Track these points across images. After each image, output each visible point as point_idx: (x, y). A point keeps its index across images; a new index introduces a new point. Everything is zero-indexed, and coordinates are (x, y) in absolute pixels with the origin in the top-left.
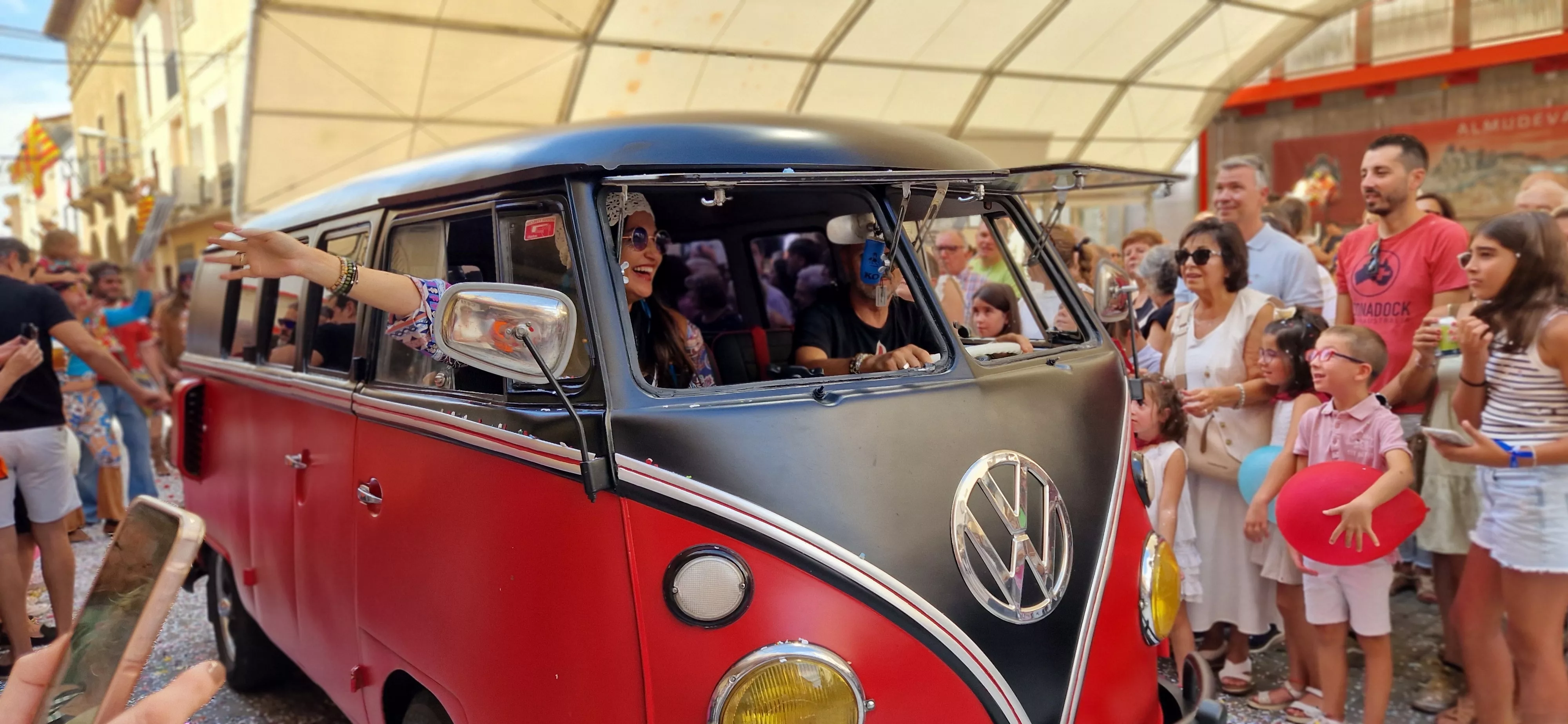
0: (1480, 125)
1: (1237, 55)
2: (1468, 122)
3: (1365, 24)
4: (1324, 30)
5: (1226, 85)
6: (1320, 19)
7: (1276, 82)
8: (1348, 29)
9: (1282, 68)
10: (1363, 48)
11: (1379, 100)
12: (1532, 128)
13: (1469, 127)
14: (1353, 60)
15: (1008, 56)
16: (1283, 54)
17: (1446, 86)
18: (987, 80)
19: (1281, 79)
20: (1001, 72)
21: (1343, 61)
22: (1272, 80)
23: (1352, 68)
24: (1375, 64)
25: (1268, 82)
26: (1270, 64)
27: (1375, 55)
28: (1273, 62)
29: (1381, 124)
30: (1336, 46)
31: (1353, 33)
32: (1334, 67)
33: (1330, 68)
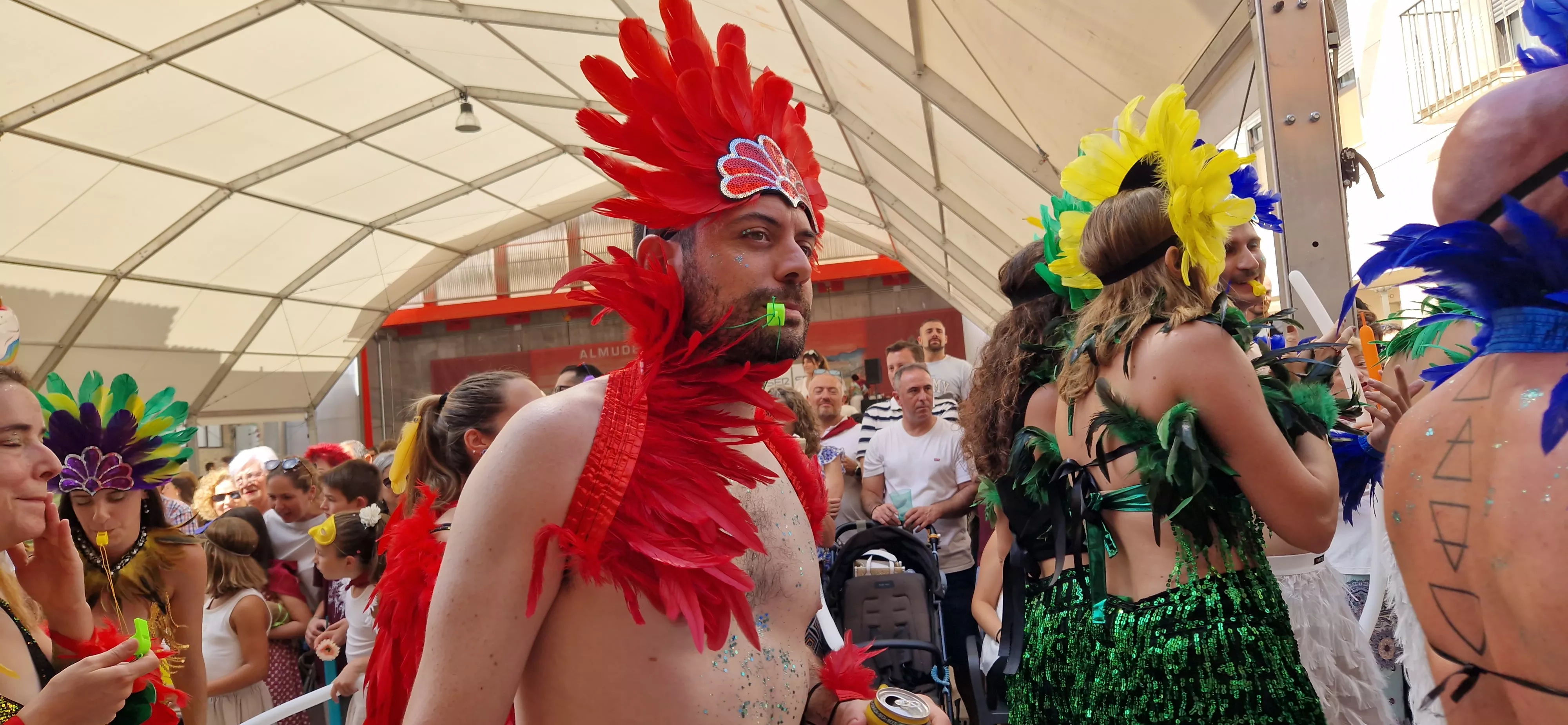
0: (595, 352)
1: (392, 277)
2: (587, 348)
3: (502, 261)
4: (468, 262)
5: (384, 306)
6: (466, 254)
7: (430, 306)
8: (488, 266)
9: (435, 294)
10: (502, 283)
11: (518, 327)
13: (588, 353)
14: (495, 292)
15: (138, 259)
16: (434, 281)
17: (568, 318)
18: (111, 282)
19: (434, 303)
20: (129, 276)
21: (487, 292)
22: (426, 304)
23: (495, 298)
24: (512, 296)
25: (422, 306)
26: (423, 290)
27: (512, 289)
28: (426, 288)
29: (521, 347)
30: (479, 279)
31: (493, 268)
32: (480, 297)
33: (476, 297)
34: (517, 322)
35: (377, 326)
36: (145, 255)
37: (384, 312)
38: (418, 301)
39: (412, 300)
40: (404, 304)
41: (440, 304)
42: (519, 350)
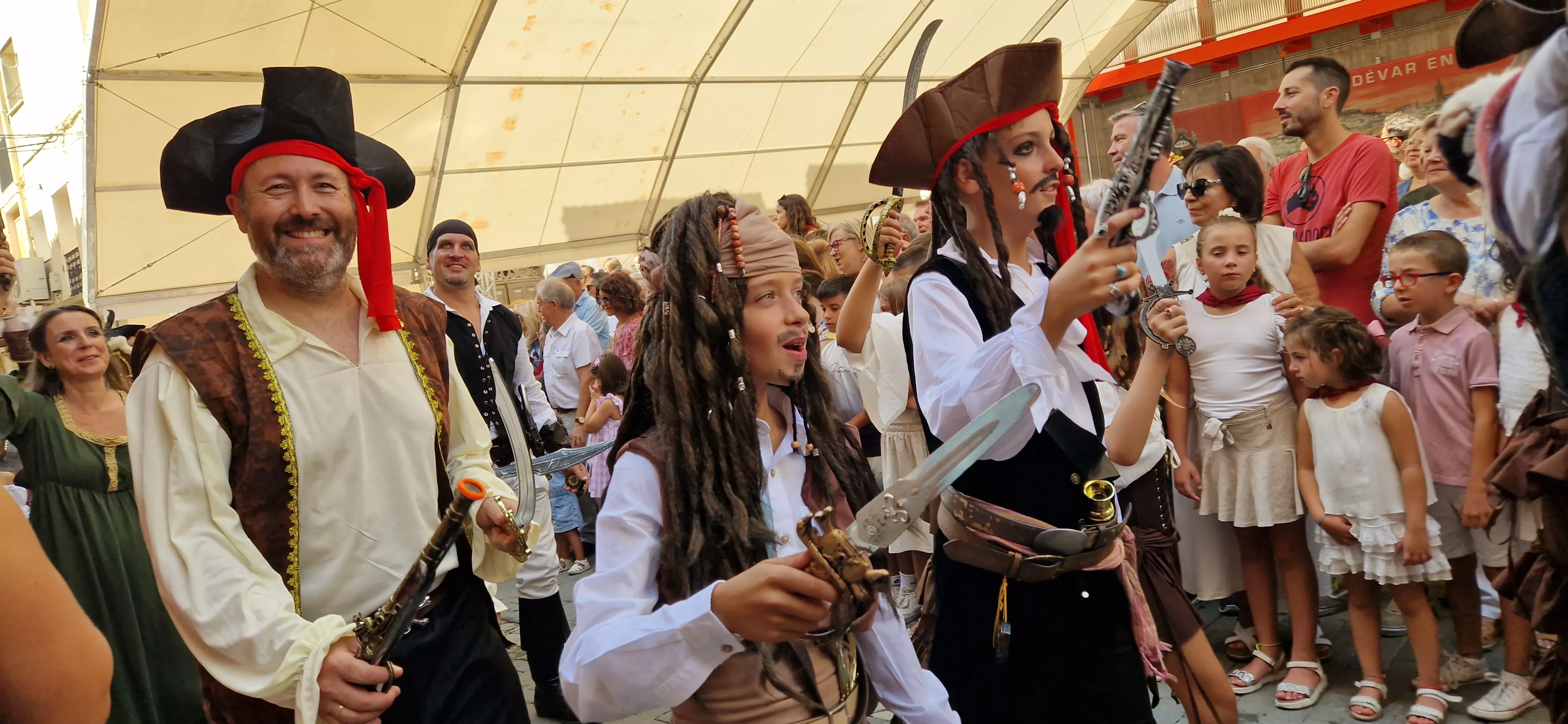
3: (1205, 3)
4: (1169, 10)
5: (1086, 73)
6: (1166, 2)
7: (1131, 65)
8: (1191, 9)
9: (1135, 52)
10: (1207, 25)
11: (1225, 74)
12: (1365, 85)
14: (1199, 38)
15: (879, 62)
16: (1134, 38)
17: (1283, 54)
18: (862, 87)
19: (1135, 61)
20: (874, 79)
21: (1191, 38)
22: (1126, 64)
23: (1200, 44)
24: (1218, 39)
25: (1123, 66)
26: (1123, 49)
27: (1218, 31)
28: (1126, 46)
29: (1230, 95)
30: (1182, 26)
31: (1196, 10)
32: (1183, 46)
33: (1179, 47)
34: (1225, 69)
35: (1080, 95)
36: (884, 57)
37: (1087, 78)
38: (1118, 62)
39: (1113, 62)
40: (1104, 68)
41: (1141, 61)
42: (1228, 99)
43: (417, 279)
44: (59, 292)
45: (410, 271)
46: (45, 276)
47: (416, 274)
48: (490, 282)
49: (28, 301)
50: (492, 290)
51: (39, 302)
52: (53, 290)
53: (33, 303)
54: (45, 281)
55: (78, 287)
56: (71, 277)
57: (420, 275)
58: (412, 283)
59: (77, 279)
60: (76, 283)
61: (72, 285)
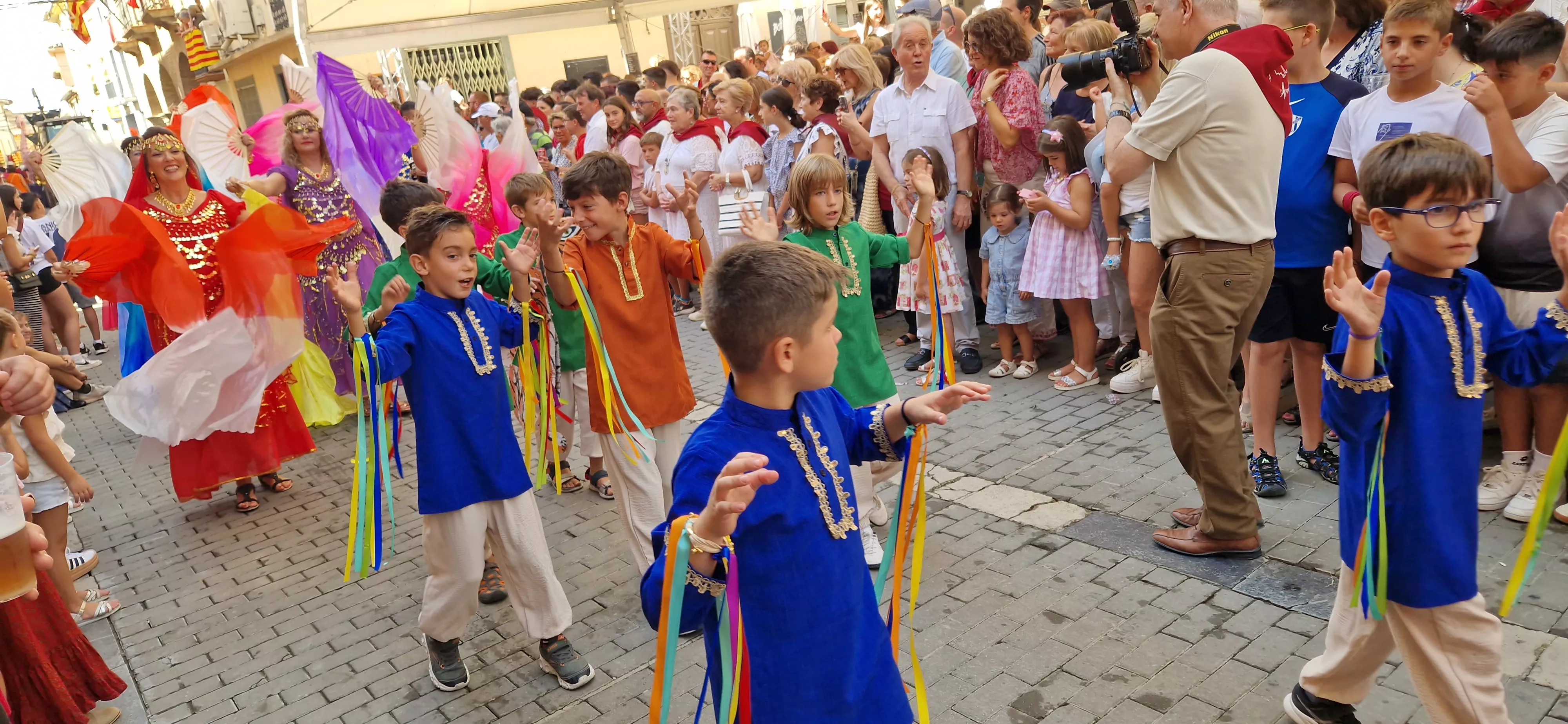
43: (614, 18)
44: (263, 26)
45: (607, 9)
46: (247, 9)
47: (613, 12)
48: (685, 22)
49: (235, 35)
50: (687, 31)
51: (245, 36)
52: (257, 23)
53: (240, 37)
54: (248, 14)
55: (282, 21)
56: (273, 10)
57: (617, 13)
58: (609, 22)
59: (279, 12)
60: (279, 16)
61: (275, 19)
